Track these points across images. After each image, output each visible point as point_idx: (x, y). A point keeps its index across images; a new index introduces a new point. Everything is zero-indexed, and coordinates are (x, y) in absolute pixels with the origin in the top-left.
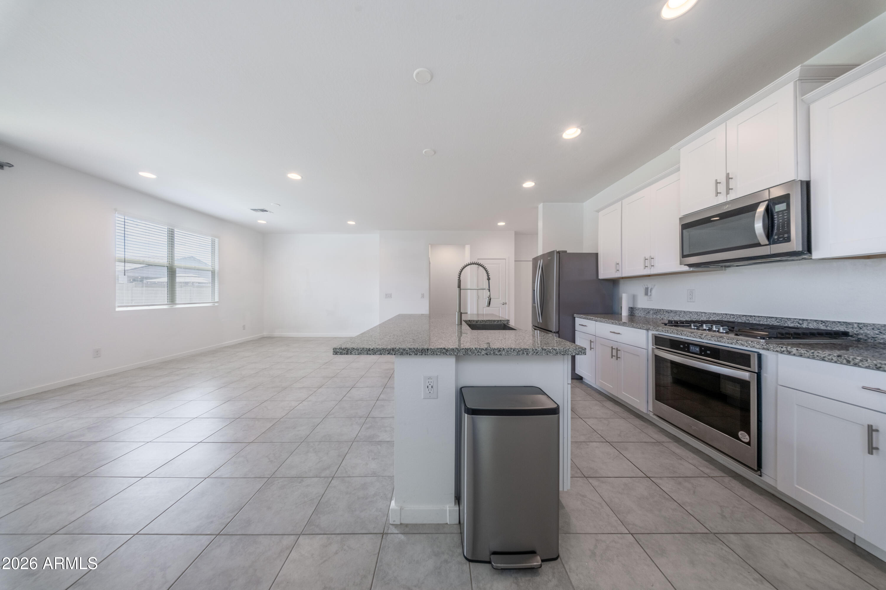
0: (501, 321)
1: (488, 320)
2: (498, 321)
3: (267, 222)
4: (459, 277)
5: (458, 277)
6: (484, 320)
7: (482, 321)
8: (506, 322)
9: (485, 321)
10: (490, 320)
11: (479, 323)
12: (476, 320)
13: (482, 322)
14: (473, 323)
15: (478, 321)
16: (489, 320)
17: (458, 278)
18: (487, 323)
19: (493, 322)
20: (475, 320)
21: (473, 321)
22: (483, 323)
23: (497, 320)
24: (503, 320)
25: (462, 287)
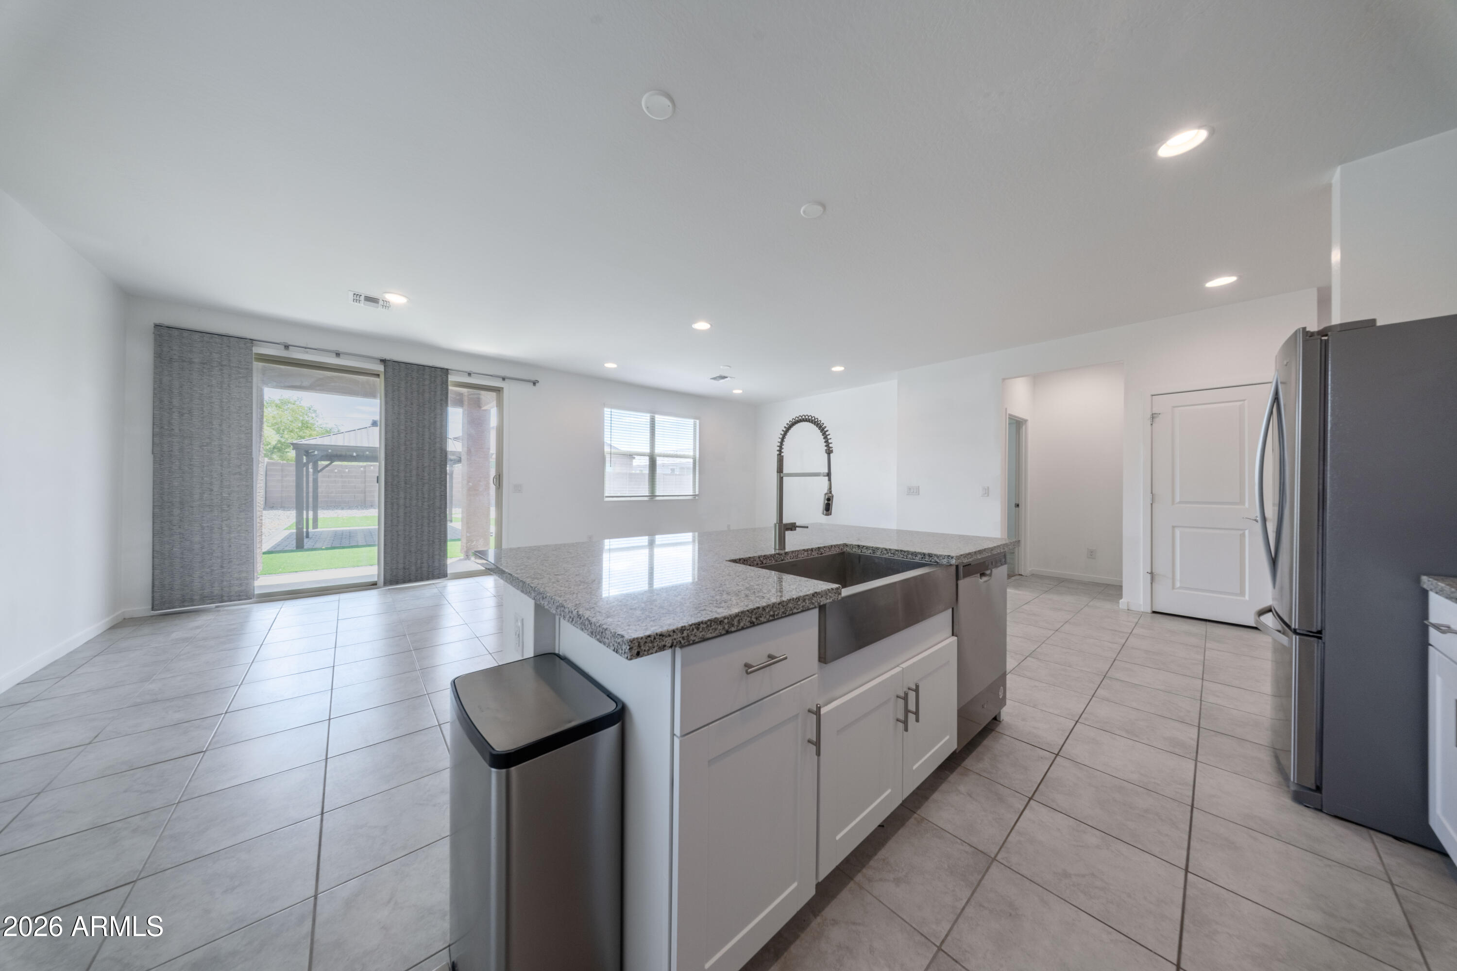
0: (930, 555)
1: (898, 551)
2: (924, 554)
3: (743, 391)
4: (780, 451)
5: (778, 451)
6: (890, 549)
7: (886, 550)
8: (945, 560)
9: (892, 552)
10: (905, 552)
11: (878, 554)
12: (872, 547)
13: (885, 552)
14: (865, 553)
15: (878, 548)
16: (901, 551)
17: (778, 453)
18: (896, 557)
19: (910, 556)
20: (870, 547)
21: (867, 548)
22: (886, 556)
23: (920, 553)
24: (936, 555)
25: (785, 471)
